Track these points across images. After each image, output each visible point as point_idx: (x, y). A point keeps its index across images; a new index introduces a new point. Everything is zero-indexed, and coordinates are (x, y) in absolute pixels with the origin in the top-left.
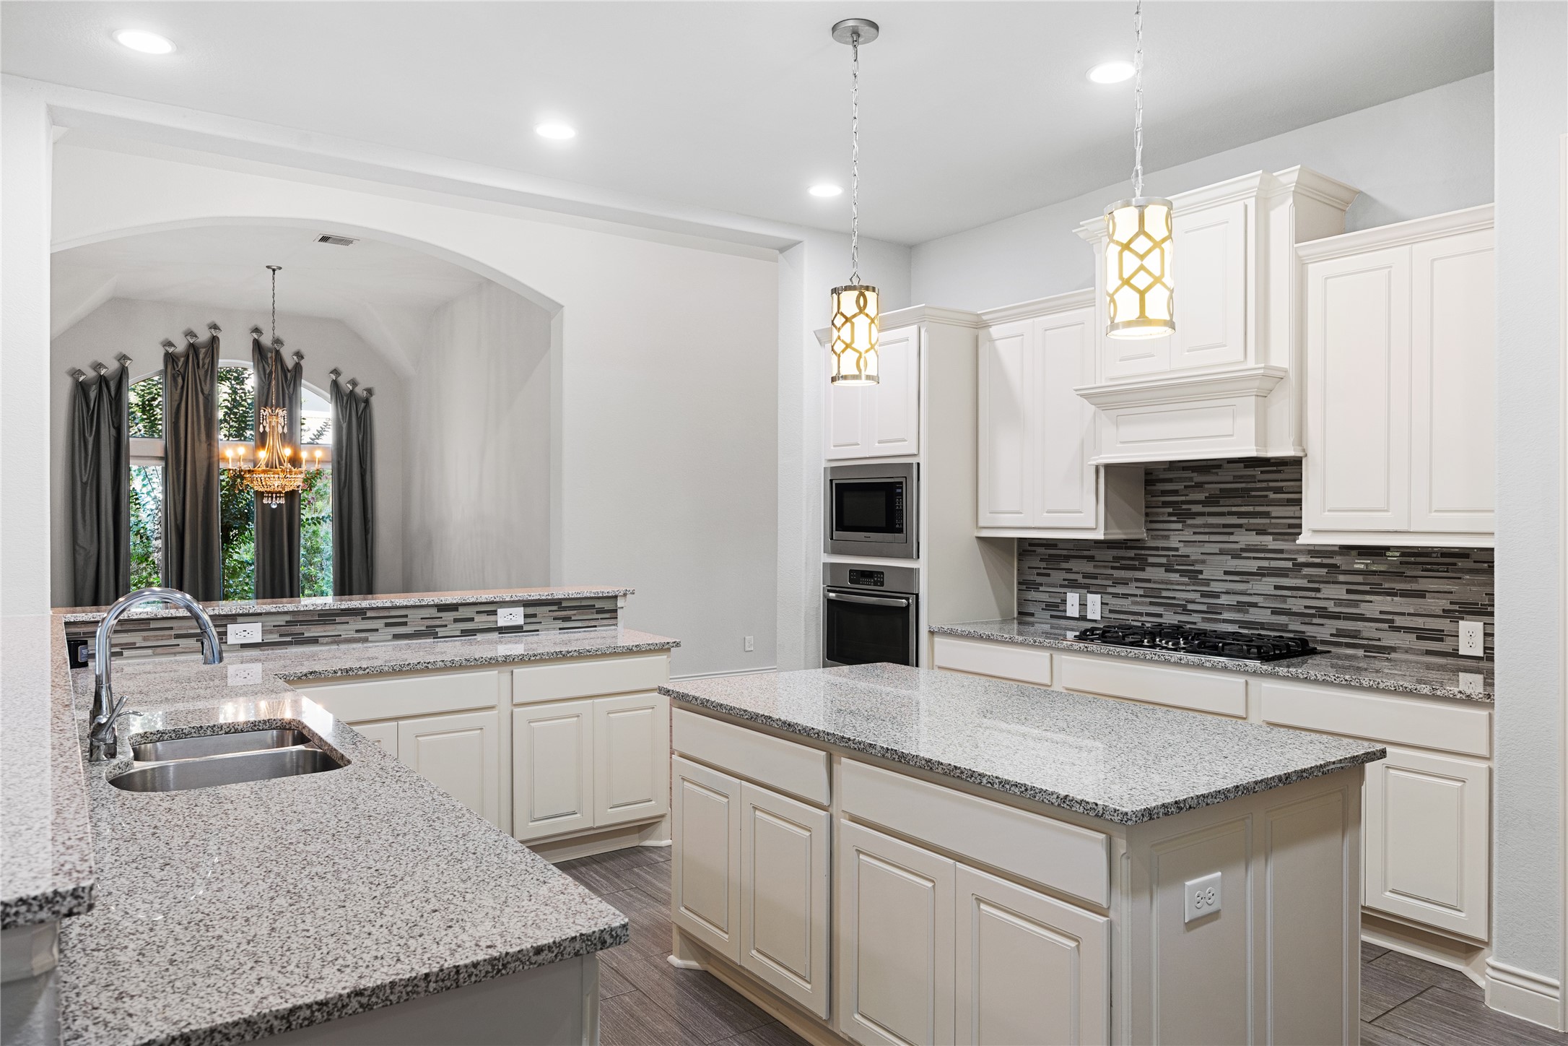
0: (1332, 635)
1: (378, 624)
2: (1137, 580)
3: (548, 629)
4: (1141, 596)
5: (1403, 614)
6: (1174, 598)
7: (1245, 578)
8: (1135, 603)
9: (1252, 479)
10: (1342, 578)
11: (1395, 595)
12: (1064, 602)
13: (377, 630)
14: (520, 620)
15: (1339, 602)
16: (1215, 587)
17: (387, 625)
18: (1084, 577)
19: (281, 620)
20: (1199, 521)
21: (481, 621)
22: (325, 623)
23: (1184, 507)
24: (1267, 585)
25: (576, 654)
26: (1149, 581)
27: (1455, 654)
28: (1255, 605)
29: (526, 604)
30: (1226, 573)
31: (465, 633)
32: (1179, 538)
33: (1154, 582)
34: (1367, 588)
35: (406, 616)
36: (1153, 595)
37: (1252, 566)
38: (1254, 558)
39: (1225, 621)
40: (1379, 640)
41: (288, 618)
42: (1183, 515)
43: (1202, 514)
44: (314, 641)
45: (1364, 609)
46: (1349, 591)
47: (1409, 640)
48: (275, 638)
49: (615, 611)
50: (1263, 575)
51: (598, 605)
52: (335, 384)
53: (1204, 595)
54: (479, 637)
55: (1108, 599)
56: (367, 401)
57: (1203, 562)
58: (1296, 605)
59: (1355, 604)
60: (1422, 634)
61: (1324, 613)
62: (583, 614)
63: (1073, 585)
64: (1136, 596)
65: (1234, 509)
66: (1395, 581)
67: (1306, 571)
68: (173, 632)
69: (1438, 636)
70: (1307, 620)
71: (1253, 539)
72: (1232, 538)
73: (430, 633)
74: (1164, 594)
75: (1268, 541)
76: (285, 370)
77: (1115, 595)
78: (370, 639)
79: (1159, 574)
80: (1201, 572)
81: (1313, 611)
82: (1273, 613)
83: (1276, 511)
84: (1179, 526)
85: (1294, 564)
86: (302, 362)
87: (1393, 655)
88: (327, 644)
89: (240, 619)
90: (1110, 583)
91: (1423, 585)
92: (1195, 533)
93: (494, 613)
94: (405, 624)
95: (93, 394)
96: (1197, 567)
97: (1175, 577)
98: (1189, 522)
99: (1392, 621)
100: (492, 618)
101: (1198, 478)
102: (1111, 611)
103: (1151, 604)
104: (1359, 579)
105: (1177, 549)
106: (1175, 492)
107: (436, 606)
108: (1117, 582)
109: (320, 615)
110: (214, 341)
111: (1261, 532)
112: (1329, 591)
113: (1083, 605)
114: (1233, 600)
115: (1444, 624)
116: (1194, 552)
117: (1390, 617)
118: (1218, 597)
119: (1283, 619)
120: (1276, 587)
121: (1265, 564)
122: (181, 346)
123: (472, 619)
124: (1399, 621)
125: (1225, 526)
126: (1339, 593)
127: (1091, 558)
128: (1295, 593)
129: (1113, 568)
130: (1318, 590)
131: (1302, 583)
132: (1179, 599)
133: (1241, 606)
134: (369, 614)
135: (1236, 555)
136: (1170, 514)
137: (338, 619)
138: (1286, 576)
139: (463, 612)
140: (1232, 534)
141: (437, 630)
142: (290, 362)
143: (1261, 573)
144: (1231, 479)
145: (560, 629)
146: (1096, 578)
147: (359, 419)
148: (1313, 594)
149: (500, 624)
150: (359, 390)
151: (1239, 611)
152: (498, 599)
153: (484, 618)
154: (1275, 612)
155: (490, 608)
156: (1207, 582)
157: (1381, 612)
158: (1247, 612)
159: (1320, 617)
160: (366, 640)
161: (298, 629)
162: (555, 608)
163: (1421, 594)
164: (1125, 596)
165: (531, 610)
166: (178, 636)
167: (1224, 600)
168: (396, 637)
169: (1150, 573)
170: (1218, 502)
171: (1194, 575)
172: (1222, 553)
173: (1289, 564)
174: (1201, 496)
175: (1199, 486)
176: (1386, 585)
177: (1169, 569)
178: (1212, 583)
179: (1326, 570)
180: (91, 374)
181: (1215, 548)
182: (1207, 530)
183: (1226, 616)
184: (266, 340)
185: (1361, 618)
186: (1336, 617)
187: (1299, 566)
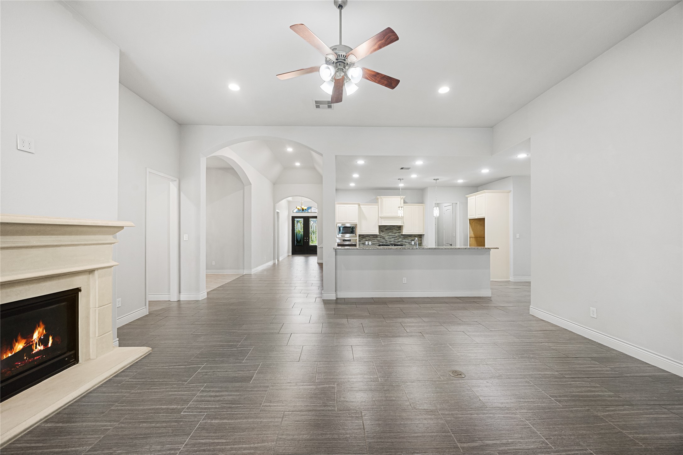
0: (400, 244)
2: (376, 239)
9: (391, 227)
12: (365, 243)
15: (401, 240)
16: (387, 240)
20: (386, 232)
24: (393, 239)
27: (412, 245)
30: (388, 238)
32: (382, 234)
34: (403, 239)
36: (378, 241)
37: (391, 237)
40: (405, 244)
42: (382, 231)
45: (403, 241)
47: (408, 244)
53: (385, 241)
55: (372, 242)
57: (386, 237)
58: (396, 241)
60: (409, 243)
61: (399, 242)
63: (367, 240)
65: (389, 231)
69: (410, 243)
70: (397, 243)
71: (391, 234)
74: (380, 241)
75: (393, 234)
77: (373, 241)
79: (379, 238)
83: (394, 231)
91: (409, 238)
92: (385, 234)
97: (381, 239)
101: (384, 227)
102: (372, 244)
106: (382, 229)
108: (373, 240)
111: (392, 233)
112: (400, 239)
113: (368, 243)
114: (389, 241)
115: (411, 242)
116: (384, 236)
119: (395, 243)
124: (407, 242)
125: (388, 233)
126: (401, 239)
127: (369, 237)
129: (373, 238)
131: (397, 239)
132: (382, 241)
133: (390, 242)
135: (389, 236)
143: (392, 238)
144: (389, 227)
146: (370, 239)
154: (394, 242)
156: (386, 239)
157: (405, 241)
163: (409, 239)
164: (375, 241)
167: (388, 241)
169: (378, 238)
170: (387, 230)
171: (384, 238)
175: (385, 228)
176: (405, 238)
177: (381, 238)
179: (399, 237)
181: (387, 235)
183: (388, 243)
185: (403, 242)
186: (400, 242)
187: (396, 237)
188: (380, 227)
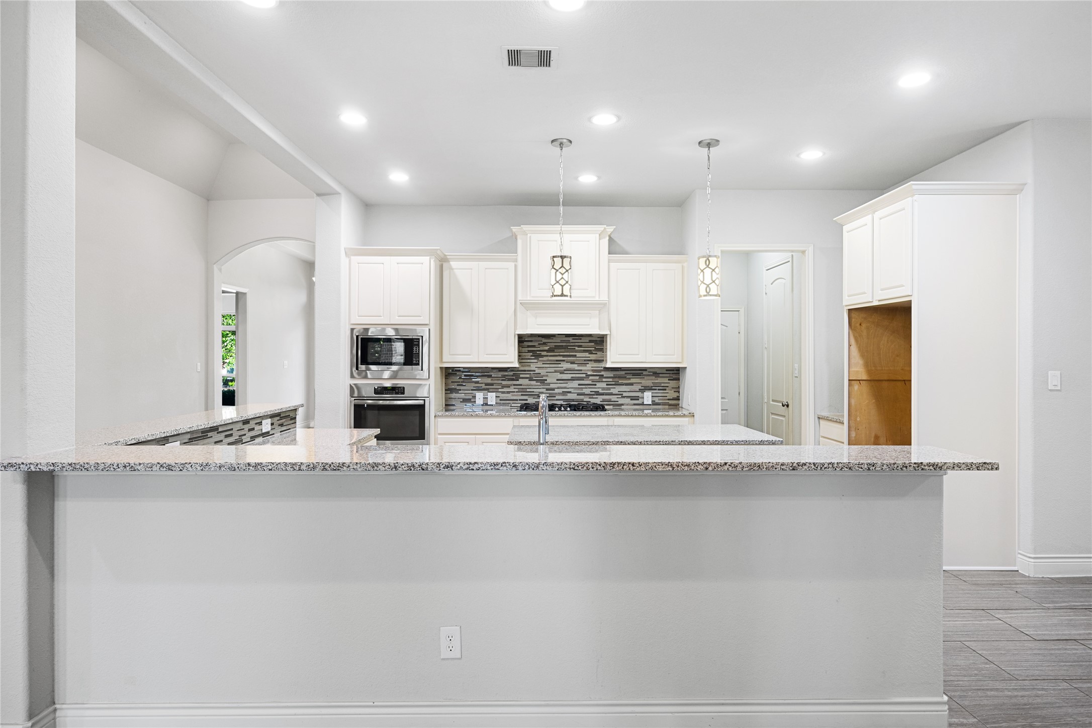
0: (601, 401)
2: (514, 385)
3: (277, 433)
4: (517, 392)
5: (626, 392)
6: (533, 392)
7: (566, 382)
8: (513, 395)
9: (568, 342)
10: (604, 380)
11: (623, 385)
12: (474, 397)
13: (223, 441)
14: (269, 428)
15: (603, 389)
16: (552, 386)
17: (226, 436)
18: (485, 385)
19: (187, 438)
20: (545, 358)
21: (257, 430)
22: (203, 438)
23: (538, 352)
24: (575, 384)
26: (521, 385)
27: (643, 404)
28: (570, 392)
29: (272, 416)
30: (557, 380)
31: (252, 438)
32: (535, 366)
33: (524, 386)
34: (614, 383)
35: (232, 429)
36: (523, 391)
37: (569, 376)
38: (570, 373)
39: (557, 400)
40: (618, 401)
41: (189, 436)
42: (537, 356)
43: (547, 356)
45: (613, 391)
46: (607, 385)
47: (628, 401)
49: (296, 418)
50: (574, 380)
51: (291, 415)
53: (547, 389)
54: (257, 441)
55: (499, 394)
57: (547, 376)
58: (587, 391)
59: (609, 389)
60: (633, 398)
61: (598, 393)
62: (287, 421)
63: (479, 389)
64: (514, 392)
65: (561, 354)
66: (623, 380)
67: (591, 378)
69: (637, 398)
70: (591, 396)
71: (569, 366)
72: (559, 366)
73: (241, 440)
74: (528, 390)
75: (575, 366)
77: (503, 393)
79: (526, 382)
80: (546, 380)
81: (593, 393)
82: (577, 395)
83: (578, 355)
84: (536, 361)
85: (586, 375)
87: (623, 407)
89: (171, 439)
90: (500, 387)
91: (632, 381)
92: (543, 364)
93: (262, 423)
94: (232, 435)
96: (544, 378)
97: (534, 383)
98: (540, 359)
99: (622, 394)
100: (261, 427)
101: (544, 340)
102: (501, 400)
103: (522, 395)
104: (611, 380)
105: (535, 371)
106: (534, 346)
107: (242, 421)
108: (503, 387)
109: (202, 433)
111: (572, 363)
112: (599, 385)
113: (485, 398)
114: (560, 391)
115: (639, 394)
116: (543, 372)
117: (622, 393)
118: (554, 390)
119: (582, 397)
120: (579, 385)
121: (574, 375)
123: (254, 429)
124: (625, 394)
125: (557, 361)
126: (604, 385)
127: (490, 376)
128: (586, 386)
129: (502, 380)
130: (596, 385)
131: (590, 382)
132: (536, 392)
133: (564, 393)
135: (562, 373)
136: (532, 356)
137: (209, 435)
138: (583, 380)
139: (251, 425)
140: (560, 364)
141: (243, 438)
143: (573, 379)
144: (559, 341)
145: (281, 432)
146: (493, 385)
148: (594, 386)
149: (263, 431)
151: (563, 395)
152: (262, 414)
153: (258, 427)
154: (579, 395)
155: (261, 420)
156: (549, 384)
157: (619, 392)
158: (567, 395)
159: (596, 395)
162: (279, 418)
163: (632, 384)
164: (508, 392)
165: (273, 421)
167: (557, 391)
169: (521, 381)
170: (554, 351)
171: (543, 382)
172: (556, 372)
173: (584, 375)
174: (547, 348)
175: (544, 344)
176: (620, 382)
177: (531, 379)
178: (551, 384)
179: (598, 377)
181: (552, 370)
182: (548, 362)
183: (557, 397)
185: (611, 394)
186: (602, 394)
187: (588, 376)
188: (521, 339)
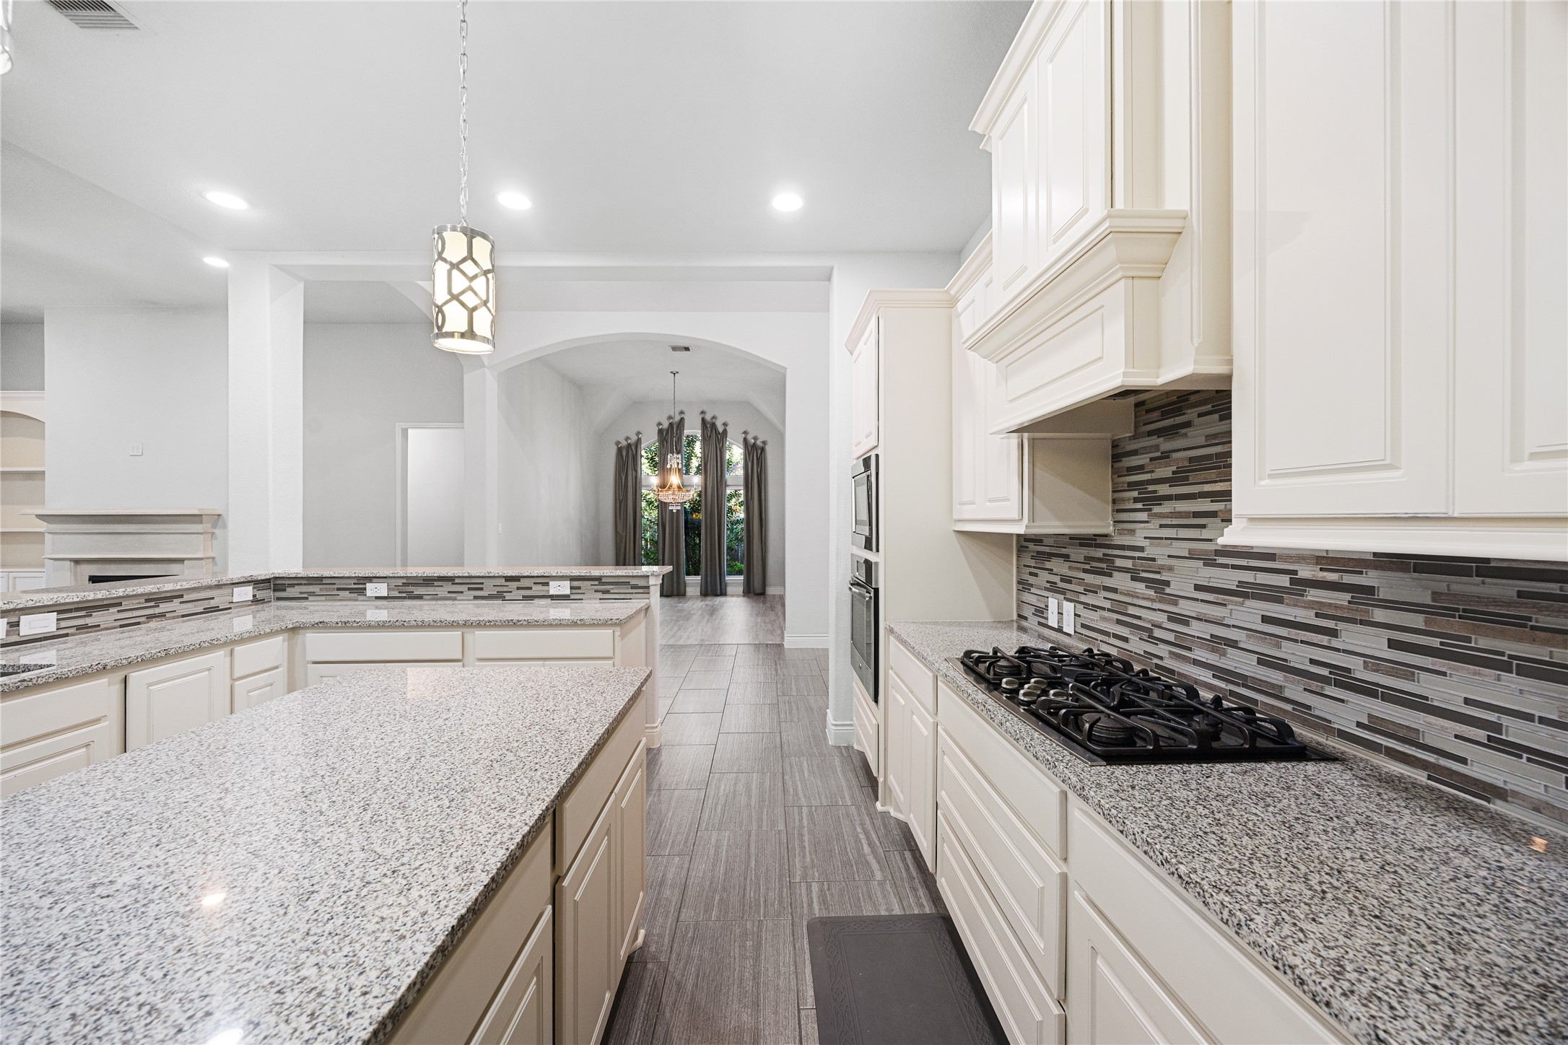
0: (1359, 725)
1: (464, 588)
2: (1106, 589)
3: (590, 599)
4: (1109, 610)
5: (1529, 717)
6: (1139, 618)
7: (1221, 598)
8: (1104, 619)
10: (1380, 615)
11: (1506, 667)
12: (1046, 607)
13: (462, 592)
14: (568, 592)
15: (1373, 662)
16: (1185, 608)
17: (469, 589)
18: (1062, 580)
19: (400, 582)
20: (1166, 507)
21: (537, 590)
22: (427, 585)
23: (1151, 488)
24: (1250, 613)
25: (525, 623)
26: (1115, 590)
28: (1233, 644)
29: (572, 579)
30: (1198, 588)
31: (526, 598)
32: (1144, 533)
33: (1121, 593)
34: (1435, 642)
35: (482, 583)
36: (1121, 610)
37: (1229, 579)
38: (1234, 567)
39: (1196, 663)
40: (1463, 761)
41: (405, 581)
42: (1149, 500)
43: (1169, 498)
44: (420, 597)
45: (1425, 686)
46: (1393, 644)
48: (396, 594)
49: (648, 587)
50: (1245, 596)
51: (633, 582)
52: (745, 440)
53: (1173, 618)
54: (536, 601)
55: (1080, 609)
56: (763, 449)
57: (1170, 569)
58: (1298, 655)
59: (1409, 672)
61: (1343, 679)
62: (619, 588)
63: (1053, 588)
64: (1103, 609)
65: (1207, 488)
66: (1503, 635)
67: (1313, 595)
68: (336, 587)
70: (1315, 685)
72: (1205, 534)
73: (500, 596)
74: (1131, 610)
76: (717, 432)
77: (1086, 606)
78: (458, 598)
79: (1125, 582)
80: (1167, 583)
81: (1324, 672)
82: (1260, 662)
84: (1143, 516)
85: (1292, 581)
86: (728, 428)
87: (1498, 806)
88: (428, 600)
89: (374, 580)
90: (1081, 589)
92: (1161, 526)
93: (547, 584)
94: (482, 589)
95: (624, 454)
96: (1164, 576)
97: (1140, 587)
98: (1156, 509)
99: (1497, 727)
100: (545, 588)
102: (1083, 626)
103: (1119, 622)
104: (1417, 621)
105: (1141, 549)
106: (1140, 469)
107: (504, 577)
108: (1088, 589)
109: (424, 580)
110: (682, 420)
112: (1354, 638)
113: (1060, 614)
114: (1206, 630)
116: (1161, 554)
117: (1492, 717)
118: (1187, 624)
119: (1276, 677)
120: (1266, 619)
121: (1248, 577)
122: (666, 425)
123: (531, 588)
124: (1515, 731)
125: (1196, 515)
126: (1375, 643)
127: (1067, 558)
128: (1293, 633)
129: (1085, 571)
130: (1333, 633)
131: (1307, 616)
132: (1145, 620)
133: (1217, 643)
134: (457, 581)
135: (1209, 563)
136: (1136, 500)
137: (436, 583)
138: (1279, 601)
139: (524, 583)
140: (1204, 526)
141: (505, 594)
142: (721, 429)
143: (1244, 592)
144: (1202, 441)
145: (601, 599)
146: (1070, 582)
147: (757, 459)
148: (1324, 639)
149: (551, 593)
150: (759, 443)
151: (1214, 650)
152: (546, 574)
153: (540, 587)
154: (1264, 661)
155: (544, 580)
156: (1174, 599)
157: (1467, 701)
158: (1224, 654)
159: (1338, 684)
160: (455, 599)
161: (410, 589)
162: (597, 583)
164: (1095, 608)
165: (576, 584)
166: (338, 589)
167: (1196, 629)
168: (476, 598)
169: (1117, 580)
170: (1187, 478)
171: (1159, 586)
172: (1192, 556)
173: (1284, 581)
174: (1166, 472)
175: (1166, 456)
176: (1483, 643)
177: (1135, 577)
178: (1181, 601)
179: (1348, 596)
180: (624, 443)
181: (1182, 549)
182: (1175, 522)
183: (1197, 654)
184: (708, 417)
185: (1419, 704)
186: (1368, 690)
187: (1301, 585)
